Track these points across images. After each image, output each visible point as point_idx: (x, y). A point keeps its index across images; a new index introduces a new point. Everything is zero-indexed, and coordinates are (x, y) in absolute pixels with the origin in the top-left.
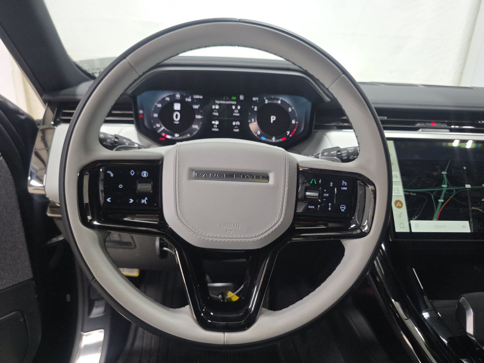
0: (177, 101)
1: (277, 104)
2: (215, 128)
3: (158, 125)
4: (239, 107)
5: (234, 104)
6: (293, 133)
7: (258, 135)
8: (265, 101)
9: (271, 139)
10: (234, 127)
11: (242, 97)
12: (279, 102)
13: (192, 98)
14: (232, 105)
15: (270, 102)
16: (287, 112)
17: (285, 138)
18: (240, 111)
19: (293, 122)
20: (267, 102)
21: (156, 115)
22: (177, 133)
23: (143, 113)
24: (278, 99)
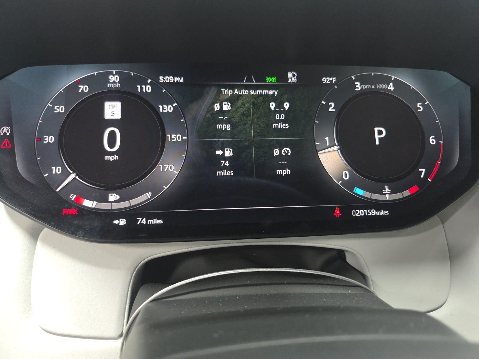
0: (113, 95)
1: (386, 94)
2: (225, 167)
3: (57, 170)
4: (287, 106)
5: (273, 98)
6: (436, 170)
7: (344, 182)
8: (355, 86)
9: (380, 192)
10: (276, 162)
11: (292, 78)
12: (391, 87)
13: (155, 85)
14: (268, 99)
15: (365, 87)
16: (412, 113)
17: (416, 188)
18: (290, 117)
19: (432, 141)
20: (359, 87)
21: (49, 139)
22: (114, 189)
23: (12, 133)
24: (388, 80)
